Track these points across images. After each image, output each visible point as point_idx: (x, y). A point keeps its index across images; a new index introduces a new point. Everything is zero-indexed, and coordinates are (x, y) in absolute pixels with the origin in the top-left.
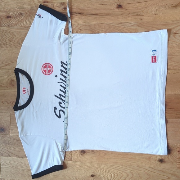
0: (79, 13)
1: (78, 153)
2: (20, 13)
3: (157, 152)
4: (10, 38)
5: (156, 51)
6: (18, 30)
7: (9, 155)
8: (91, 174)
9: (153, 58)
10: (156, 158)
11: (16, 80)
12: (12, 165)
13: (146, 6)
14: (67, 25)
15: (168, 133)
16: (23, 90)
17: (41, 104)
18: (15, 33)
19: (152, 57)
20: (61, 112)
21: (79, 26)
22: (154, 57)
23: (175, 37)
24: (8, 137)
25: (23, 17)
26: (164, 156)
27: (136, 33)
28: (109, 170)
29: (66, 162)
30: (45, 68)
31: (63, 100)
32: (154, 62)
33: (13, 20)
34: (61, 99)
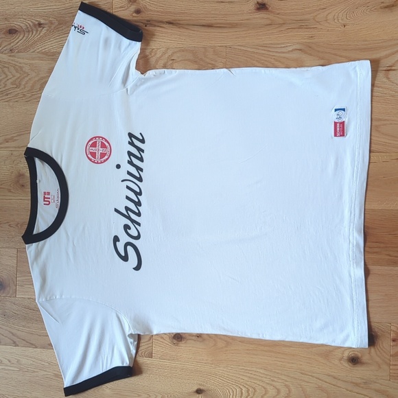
0: (170, 23)
1: (168, 341)
2: (37, 23)
3: (345, 340)
4: (14, 79)
5: (344, 110)
6: (33, 62)
7: (14, 342)
8: (195, 388)
9: (338, 126)
10: (343, 353)
11: (28, 174)
12: (21, 364)
13: (322, 7)
14: (143, 50)
15: (370, 298)
16: (45, 198)
17: (84, 228)
18: (26, 69)
19: (335, 123)
20: (130, 248)
21: (170, 53)
22: (340, 123)
23: (388, 78)
24: (12, 302)
25: (44, 31)
26: (361, 350)
27: (298, 69)
28: (234, 378)
29: (141, 360)
30: (94, 148)
31: (133, 221)
32: (341, 136)
33: (20, 38)
34: (129, 218)
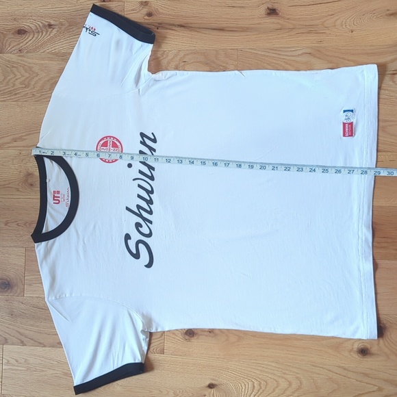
0: (181, 26)
1: (180, 337)
2: (47, 24)
3: (355, 332)
4: (23, 79)
5: (352, 111)
6: (43, 62)
7: (22, 342)
8: (208, 383)
9: (347, 127)
10: (353, 345)
11: (37, 173)
12: (29, 364)
13: (331, 13)
14: (154, 52)
15: (378, 291)
16: (54, 197)
17: (95, 227)
18: (36, 69)
19: (344, 124)
20: (141, 246)
21: (182, 54)
22: (349, 124)
23: (394, 82)
24: (19, 302)
25: (54, 31)
26: (370, 341)
27: (308, 72)
28: (245, 372)
29: (152, 356)
30: (105, 148)
31: (145, 219)
32: (349, 136)
33: (30, 38)
34: (140, 216)
